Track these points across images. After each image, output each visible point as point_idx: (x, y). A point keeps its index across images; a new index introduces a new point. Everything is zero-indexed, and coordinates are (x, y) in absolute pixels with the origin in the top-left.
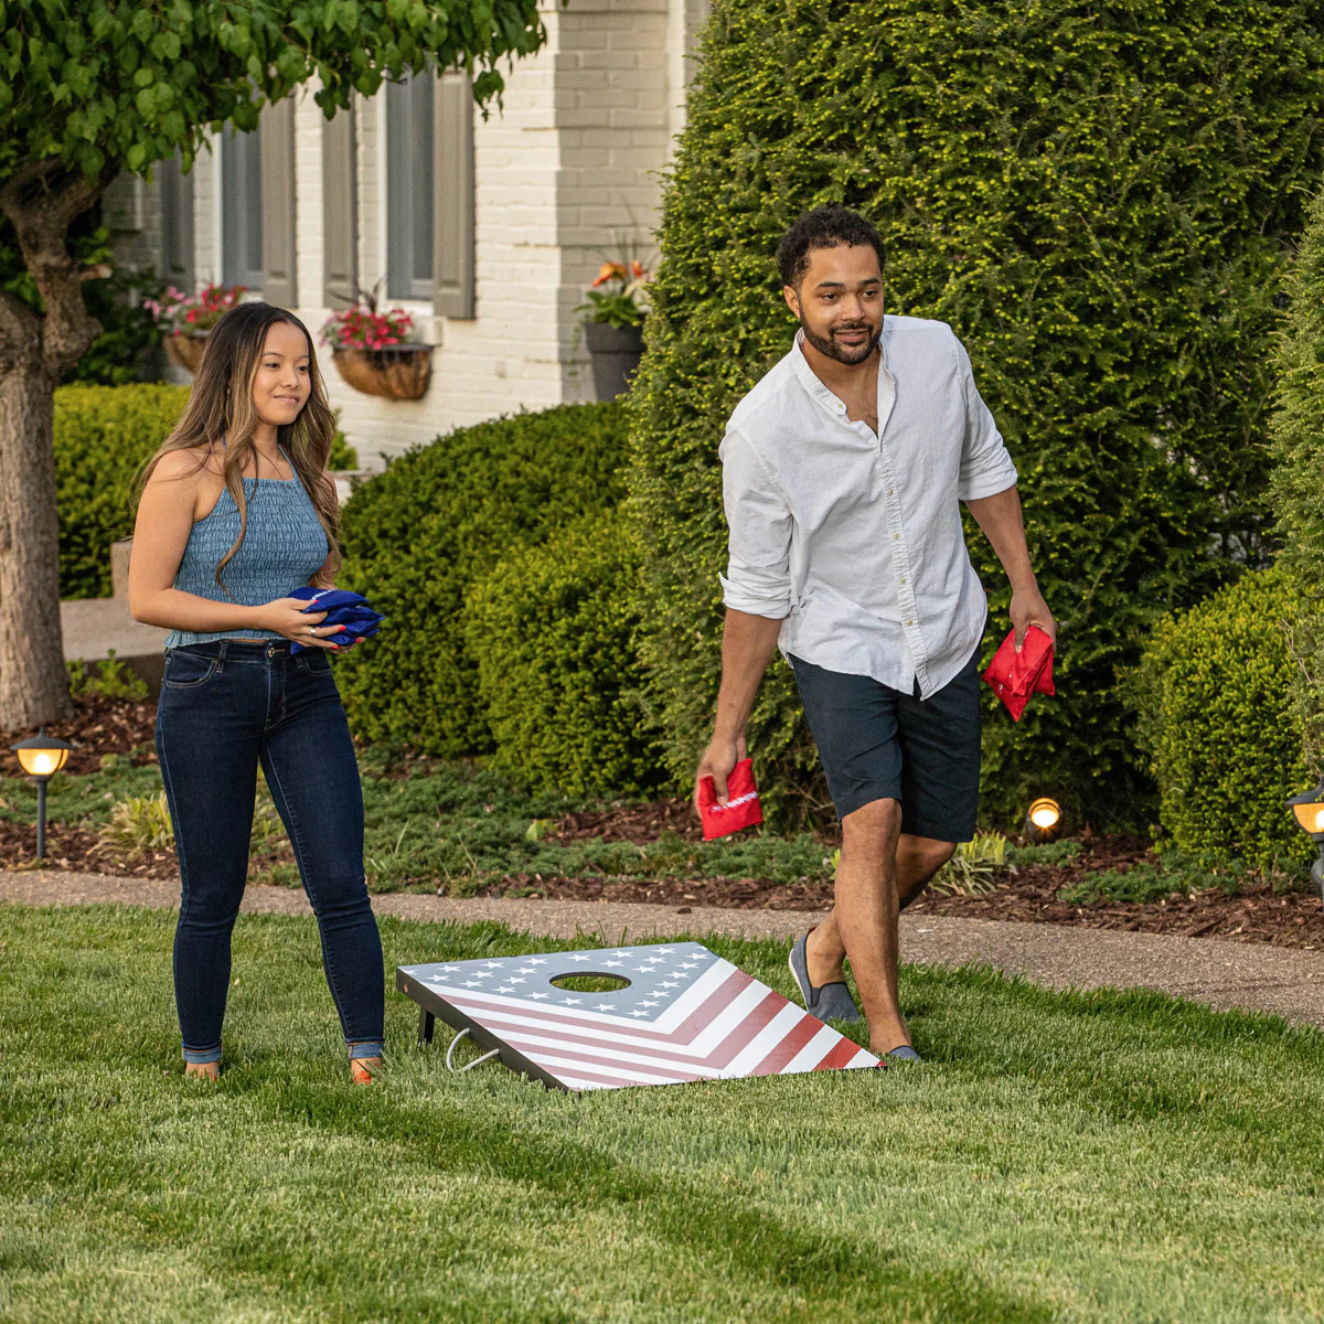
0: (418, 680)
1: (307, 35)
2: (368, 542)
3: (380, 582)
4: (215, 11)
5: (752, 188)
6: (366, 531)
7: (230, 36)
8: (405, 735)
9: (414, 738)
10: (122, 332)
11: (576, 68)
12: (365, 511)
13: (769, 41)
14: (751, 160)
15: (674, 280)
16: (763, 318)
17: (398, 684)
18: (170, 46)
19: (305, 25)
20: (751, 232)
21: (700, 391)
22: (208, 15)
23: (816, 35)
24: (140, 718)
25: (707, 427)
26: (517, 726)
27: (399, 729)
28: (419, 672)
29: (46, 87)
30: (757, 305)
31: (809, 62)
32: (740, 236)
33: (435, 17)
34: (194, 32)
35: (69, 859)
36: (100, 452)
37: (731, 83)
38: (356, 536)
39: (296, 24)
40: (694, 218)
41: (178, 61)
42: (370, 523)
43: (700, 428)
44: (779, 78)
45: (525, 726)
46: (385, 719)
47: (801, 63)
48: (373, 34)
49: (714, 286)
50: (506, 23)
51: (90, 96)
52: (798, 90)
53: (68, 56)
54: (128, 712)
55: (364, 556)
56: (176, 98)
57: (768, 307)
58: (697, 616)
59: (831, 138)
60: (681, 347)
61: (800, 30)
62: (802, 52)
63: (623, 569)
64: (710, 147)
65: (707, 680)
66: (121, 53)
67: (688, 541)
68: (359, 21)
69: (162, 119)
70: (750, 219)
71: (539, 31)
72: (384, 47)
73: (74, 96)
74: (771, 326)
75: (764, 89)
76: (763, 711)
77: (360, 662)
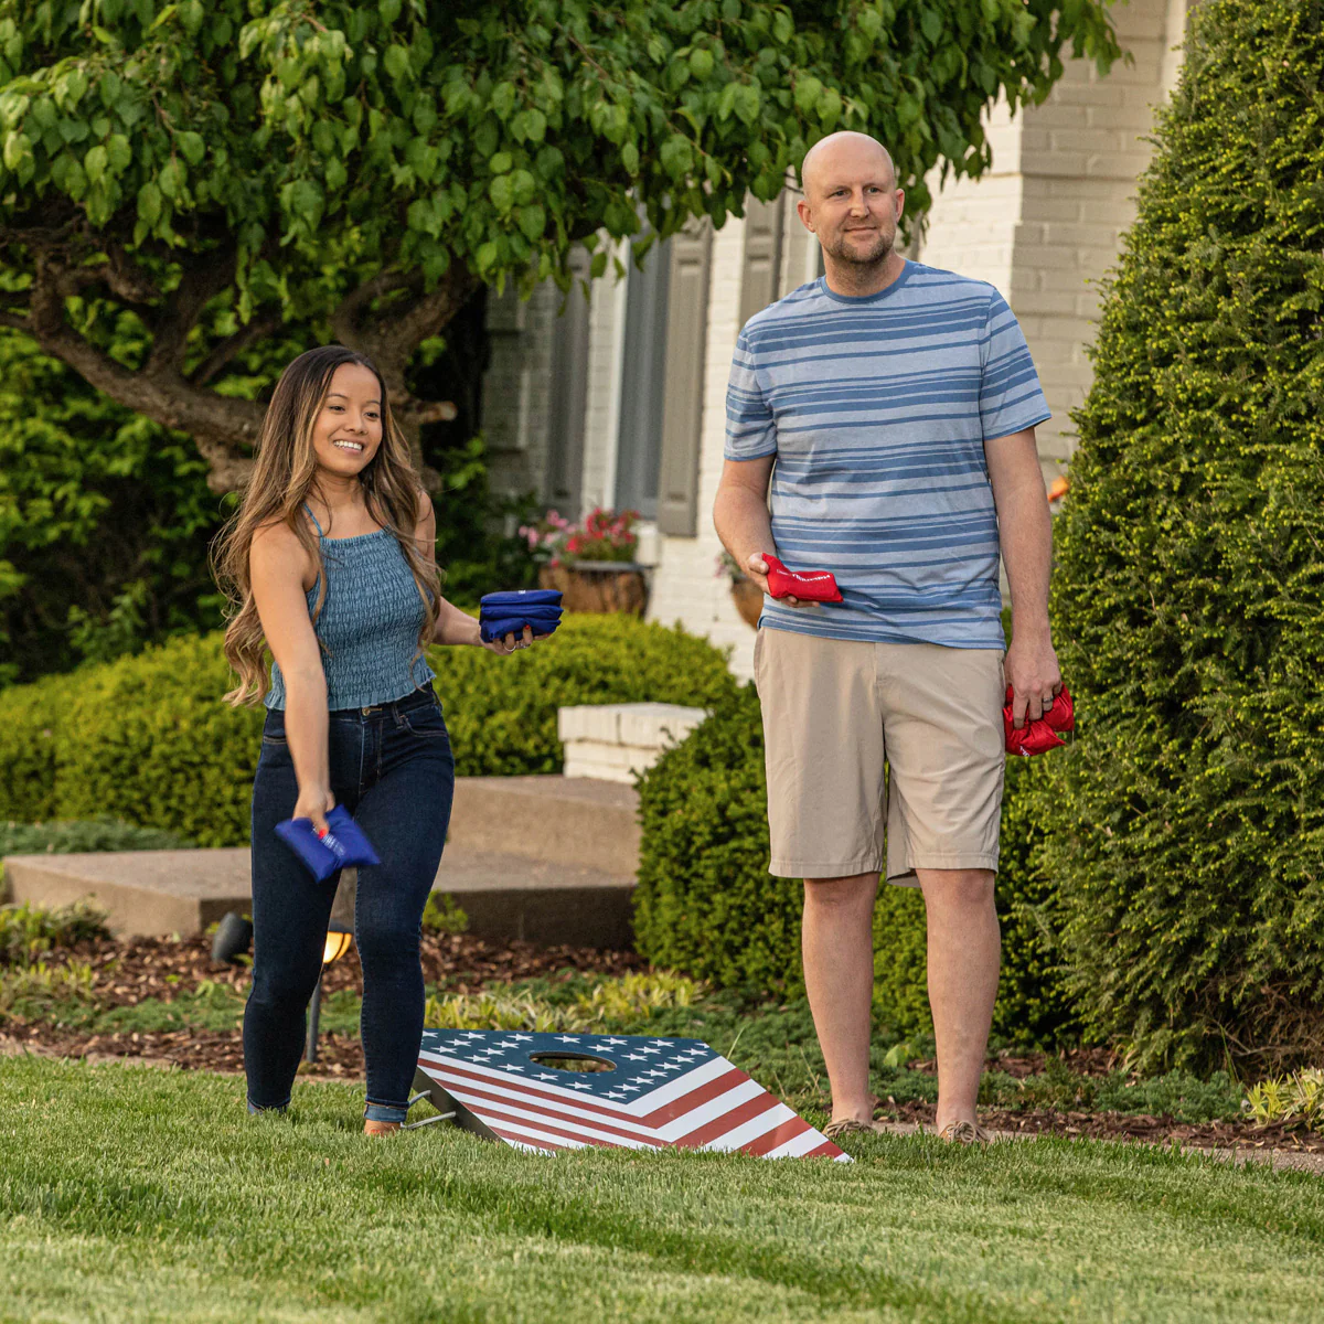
0: (784, 914)
1: (698, 124)
2: (737, 751)
3: (745, 796)
4: (591, 89)
5: (1209, 291)
6: (734, 738)
7: (605, 119)
8: (764, 981)
9: (774, 985)
10: (492, 564)
11: (1041, 242)
12: (736, 717)
13: (1242, 115)
14: (1209, 258)
15: (1106, 405)
16: (1212, 448)
17: (760, 919)
18: (532, 126)
19: (695, 113)
20: (1203, 345)
21: (1128, 537)
22: (581, 93)
23: (1301, 109)
24: (455, 949)
25: (1135, 580)
26: (892, 959)
27: (757, 972)
28: (785, 905)
29: (388, 170)
30: (1205, 433)
31: (1288, 142)
32: (1190, 350)
33: (850, 109)
34: (564, 113)
35: (344, 1065)
36: (446, 676)
37: (1192, 167)
38: (723, 743)
39: (684, 111)
40: (1135, 328)
41: (542, 146)
42: (740, 729)
43: (1127, 580)
44: (1250, 159)
45: (900, 957)
46: (742, 960)
47: (1278, 141)
48: (778, 127)
49: (1153, 414)
50: (941, 130)
51: (438, 181)
52: (1274, 174)
53: (415, 133)
54: (442, 942)
55: (730, 766)
56: (537, 190)
57: (1217, 435)
58: (1109, 809)
59: (1309, 232)
60: (1109, 483)
61: (1281, 102)
62: (1281, 128)
63: (1029, 771)
64: (1161, 243)
65: (1116, 888)
66: (477, 133)
67: (1104, 718)
68: (761, 111)
69: (519, 214)
70: (1203, 330)
71: (984, 153)
72: (788, 143)
73: (418, 181)
74: (1220, 458)
75: (1233, 171)
76: (1182, 928)
77: (716, 890)
